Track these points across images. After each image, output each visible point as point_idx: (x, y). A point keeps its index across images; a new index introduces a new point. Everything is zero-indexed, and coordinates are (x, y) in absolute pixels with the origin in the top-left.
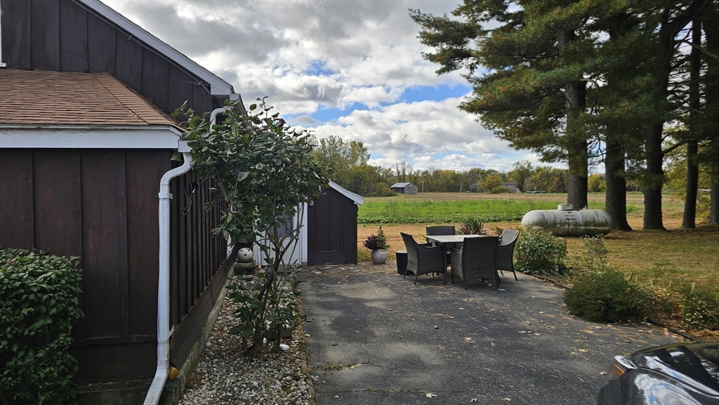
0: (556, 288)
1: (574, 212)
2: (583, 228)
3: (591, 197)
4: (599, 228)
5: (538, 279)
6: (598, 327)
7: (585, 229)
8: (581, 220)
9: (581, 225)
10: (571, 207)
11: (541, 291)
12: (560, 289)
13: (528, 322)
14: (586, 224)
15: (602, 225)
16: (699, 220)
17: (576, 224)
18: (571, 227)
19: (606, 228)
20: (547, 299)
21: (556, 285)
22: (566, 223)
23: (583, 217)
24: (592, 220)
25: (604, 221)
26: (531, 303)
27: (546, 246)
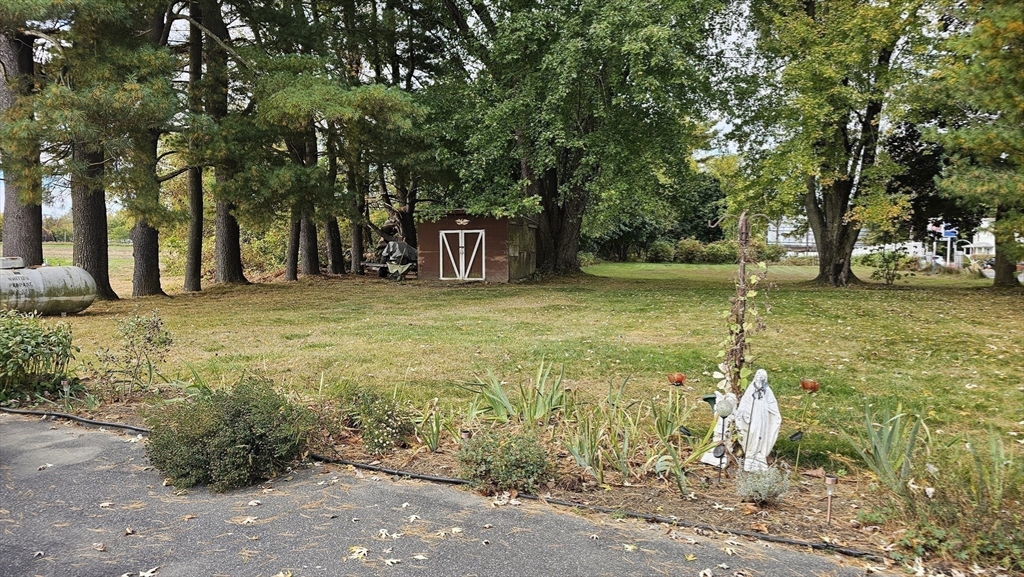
0: (82, 431)
1: (26, 272)
2: (46, 299)
3: (47, 249)
4: (75, 299)
5: (24, 418)
6: (252, 503)
7: (48, 303)
8: (41, 286)
9: (42, 295)
10: (19, 262)
11: (57, 446)
12: (94, 432)
13: (98, 546)
14: (51, 292)
15: (80, 292)
16: (204, 284)
17: (32, 294)
18: (23, 299)
19: (87, 298)
20: (88, 464)
21: (79, 423)
22: (12, 293)
23: (44, 280)
24: (61, 285)
25: (83, 286)
26: (57, 484)
27: (33, 343)
